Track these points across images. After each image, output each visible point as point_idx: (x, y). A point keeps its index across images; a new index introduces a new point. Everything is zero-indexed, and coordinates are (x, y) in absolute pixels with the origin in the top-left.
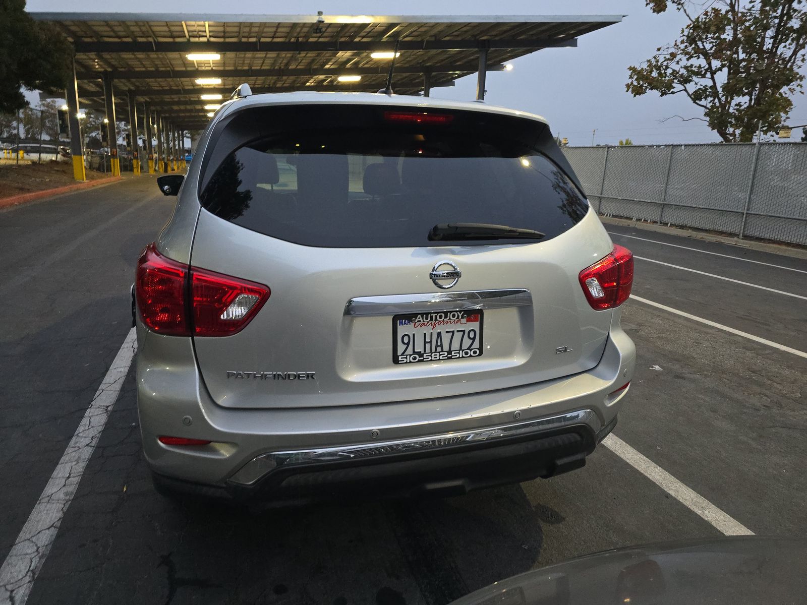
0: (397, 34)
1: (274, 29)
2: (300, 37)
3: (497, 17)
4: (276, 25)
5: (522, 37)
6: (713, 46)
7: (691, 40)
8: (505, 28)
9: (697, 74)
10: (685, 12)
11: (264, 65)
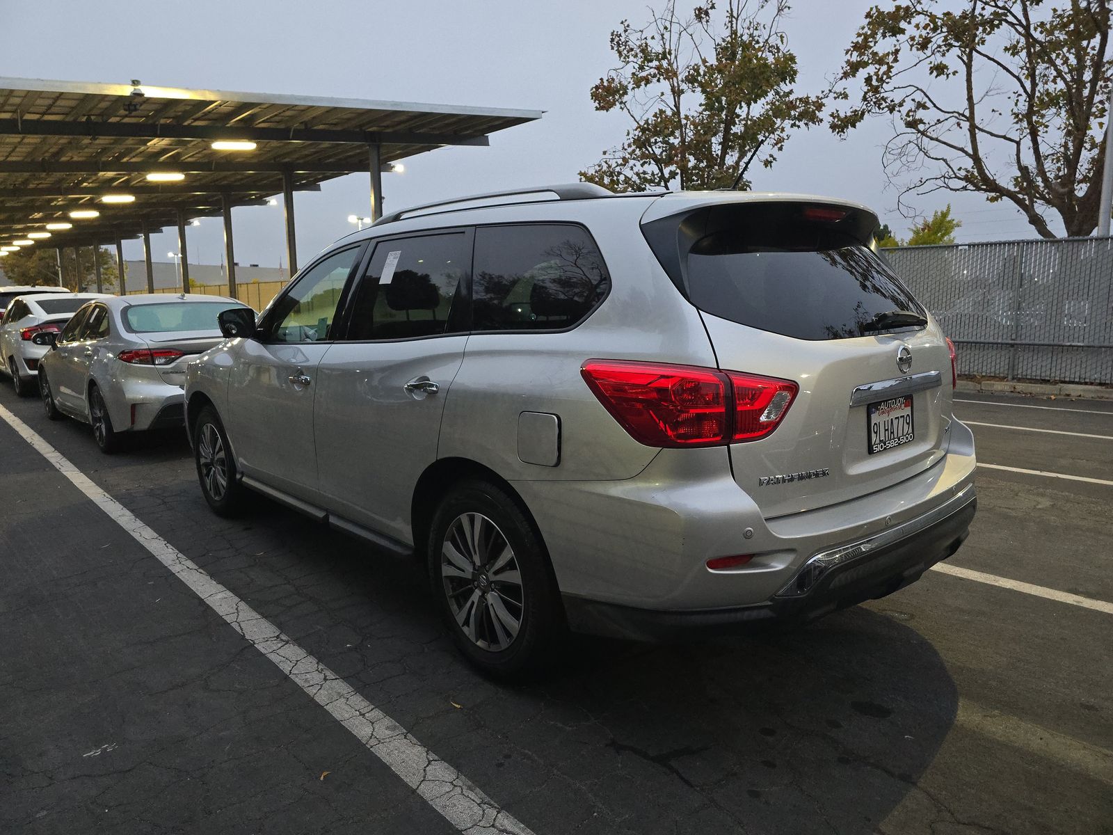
0: (252, 118)
1: (50, 102)
2: (93, 115)
3: (396, 104)
4: (53, 96)
5: (421, 131)
6: (663, 151)
7: (641, 143)
8: (403, 118)
9: (651, 181)
10: (629, 112)
11: (12, 154)
